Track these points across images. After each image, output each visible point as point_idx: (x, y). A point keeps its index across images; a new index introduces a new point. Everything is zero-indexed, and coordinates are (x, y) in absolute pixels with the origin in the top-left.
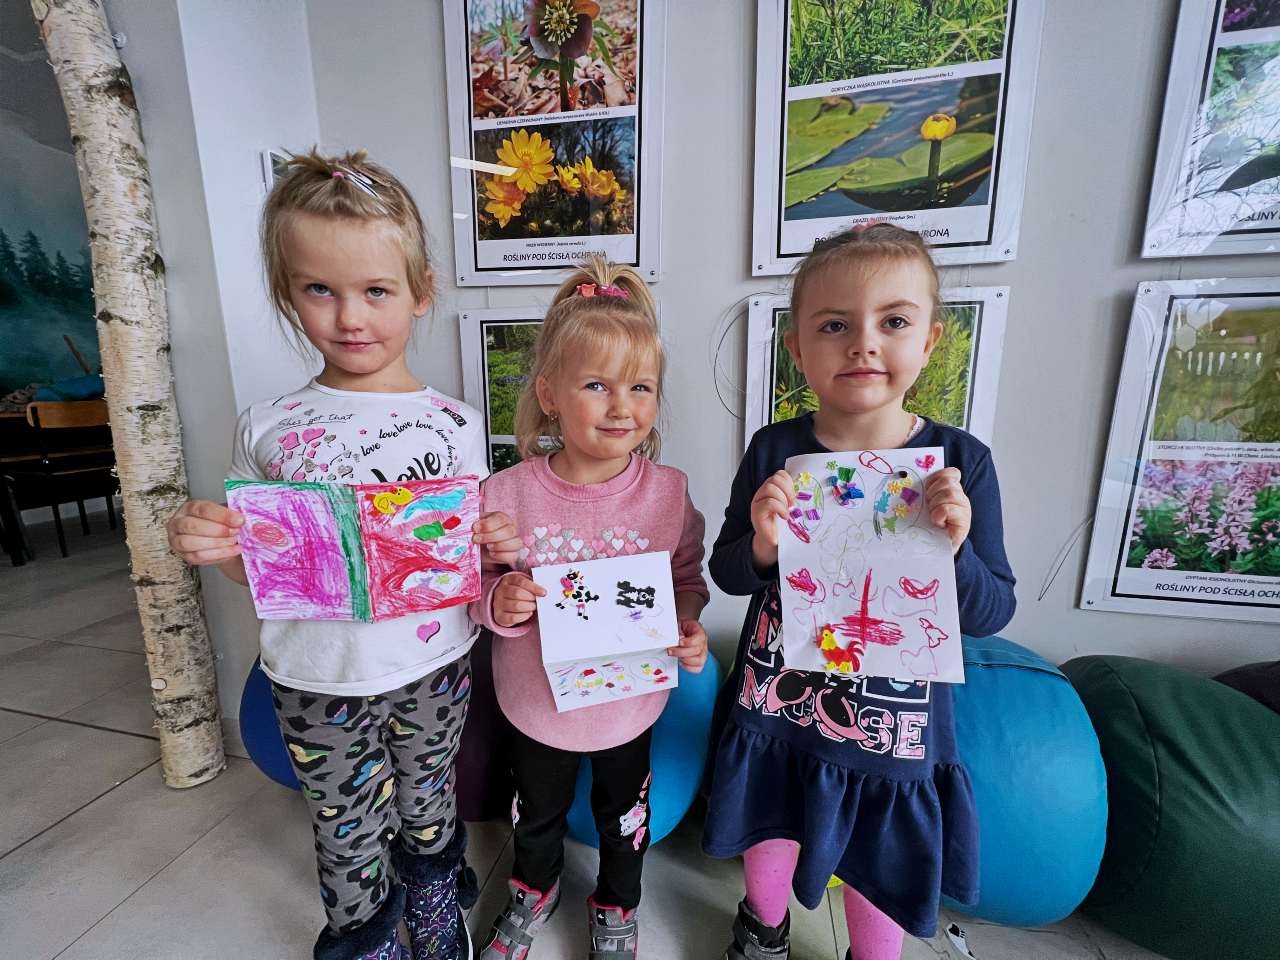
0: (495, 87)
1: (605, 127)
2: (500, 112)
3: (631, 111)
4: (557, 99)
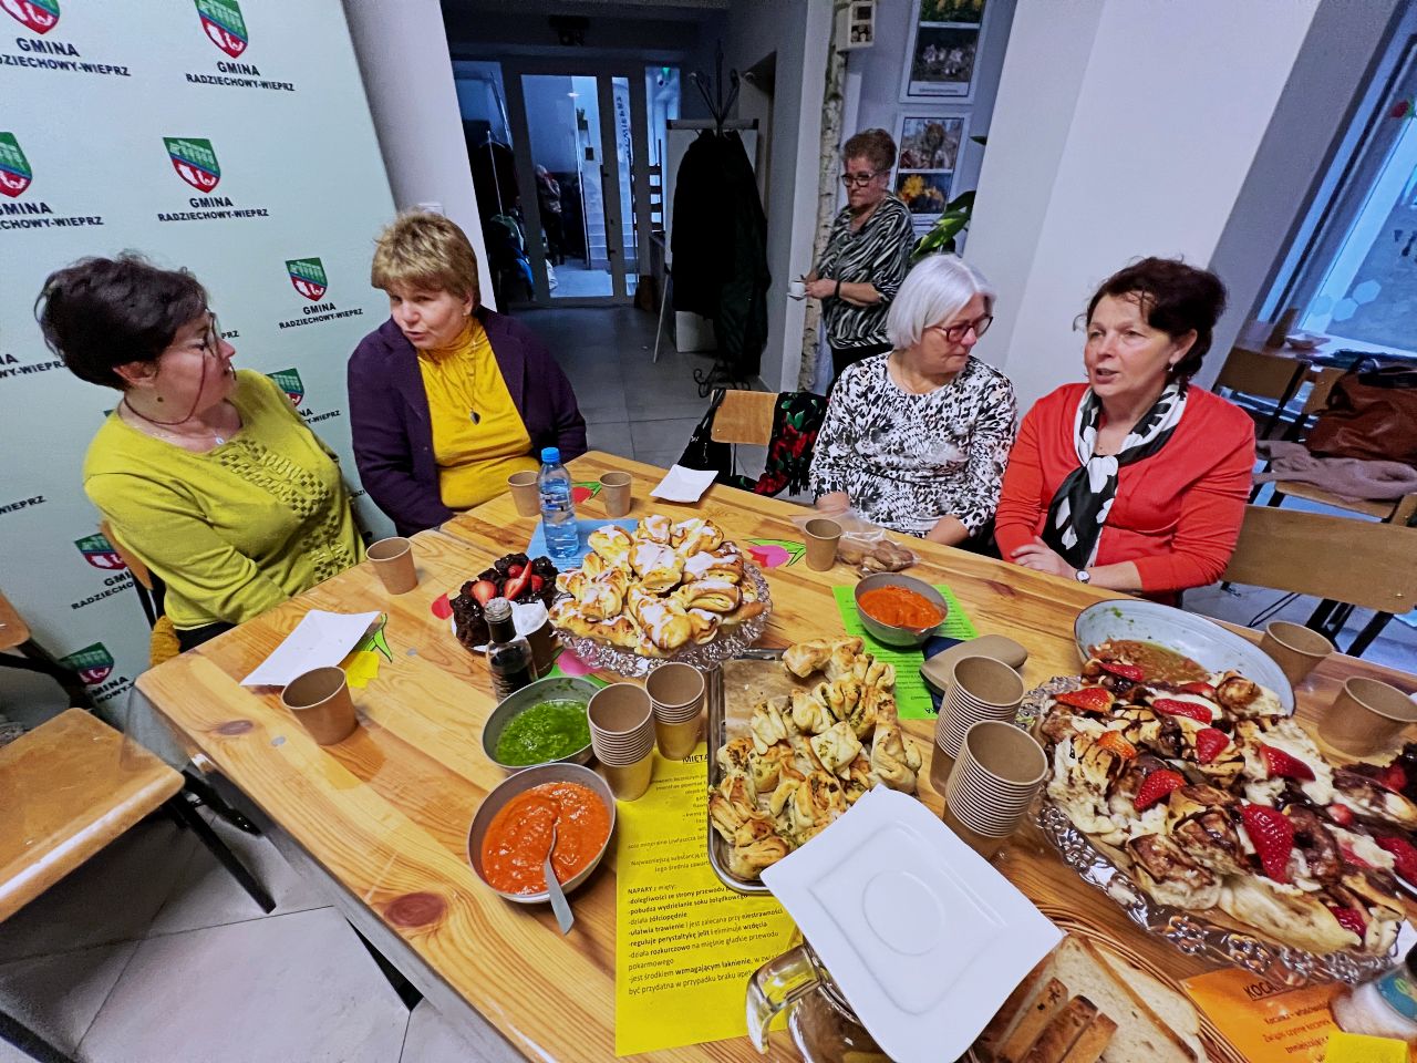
0: (910, 157)
1: (942, 176)
2: (909, 167)
3: (951, 171)
4: (928, 165)
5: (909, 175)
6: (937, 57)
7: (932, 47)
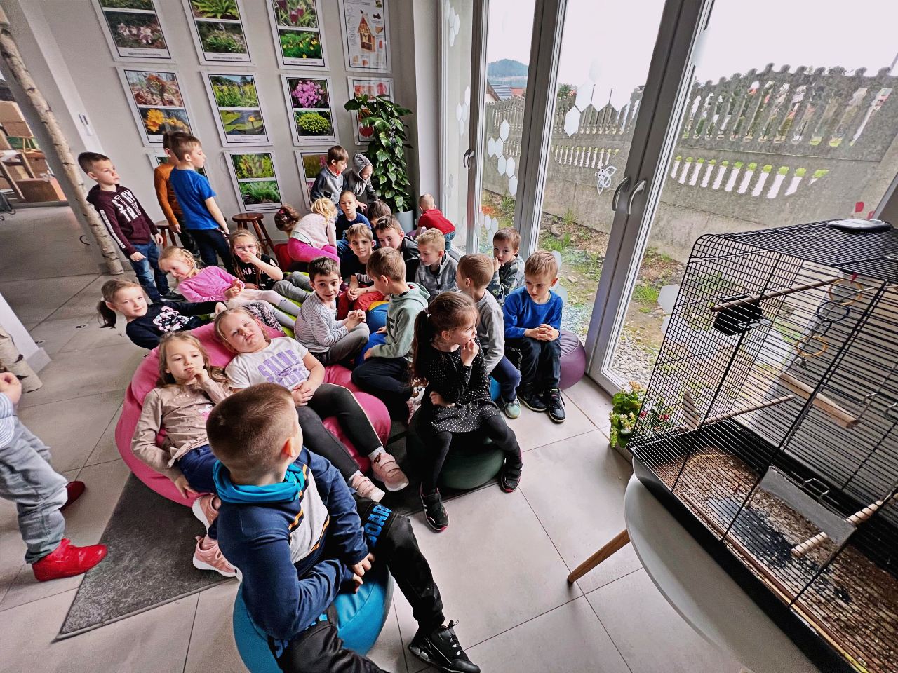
0: (142, 97)
1: (178, 111)
2: (145, 104)
3: (182, 108)
4: (161, 103)
5: (149, 109)
6: (130, 31)
7: (122, 24)
